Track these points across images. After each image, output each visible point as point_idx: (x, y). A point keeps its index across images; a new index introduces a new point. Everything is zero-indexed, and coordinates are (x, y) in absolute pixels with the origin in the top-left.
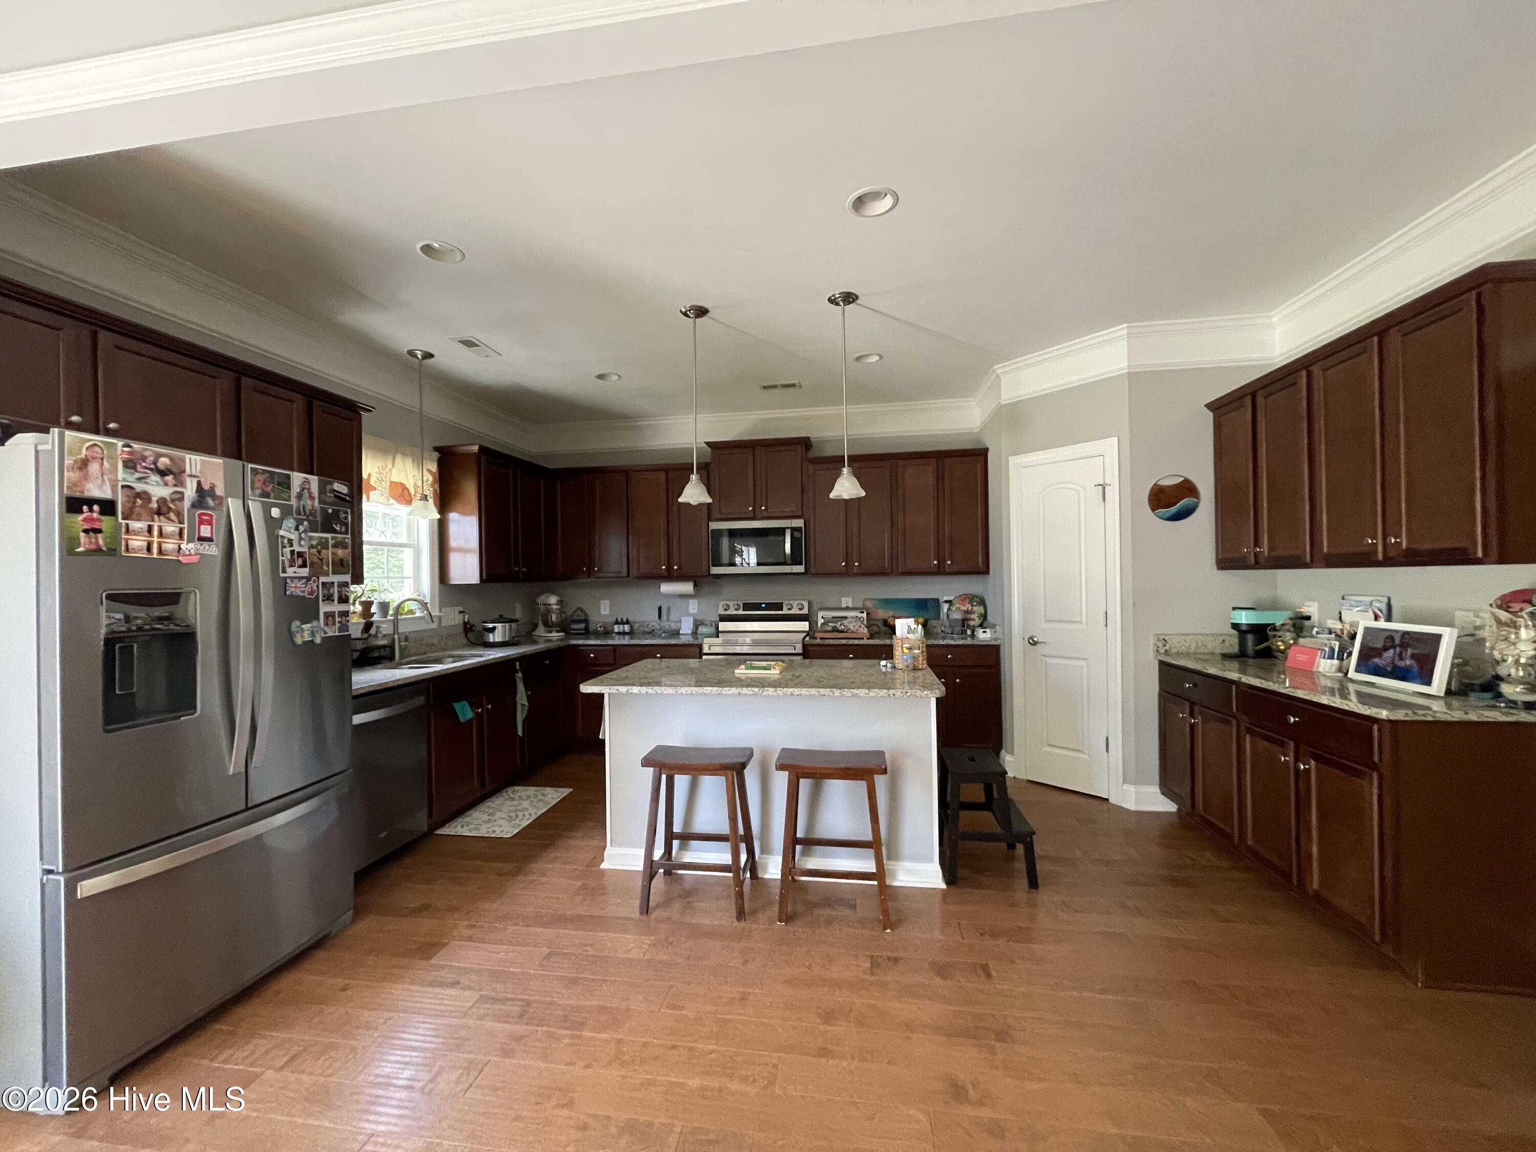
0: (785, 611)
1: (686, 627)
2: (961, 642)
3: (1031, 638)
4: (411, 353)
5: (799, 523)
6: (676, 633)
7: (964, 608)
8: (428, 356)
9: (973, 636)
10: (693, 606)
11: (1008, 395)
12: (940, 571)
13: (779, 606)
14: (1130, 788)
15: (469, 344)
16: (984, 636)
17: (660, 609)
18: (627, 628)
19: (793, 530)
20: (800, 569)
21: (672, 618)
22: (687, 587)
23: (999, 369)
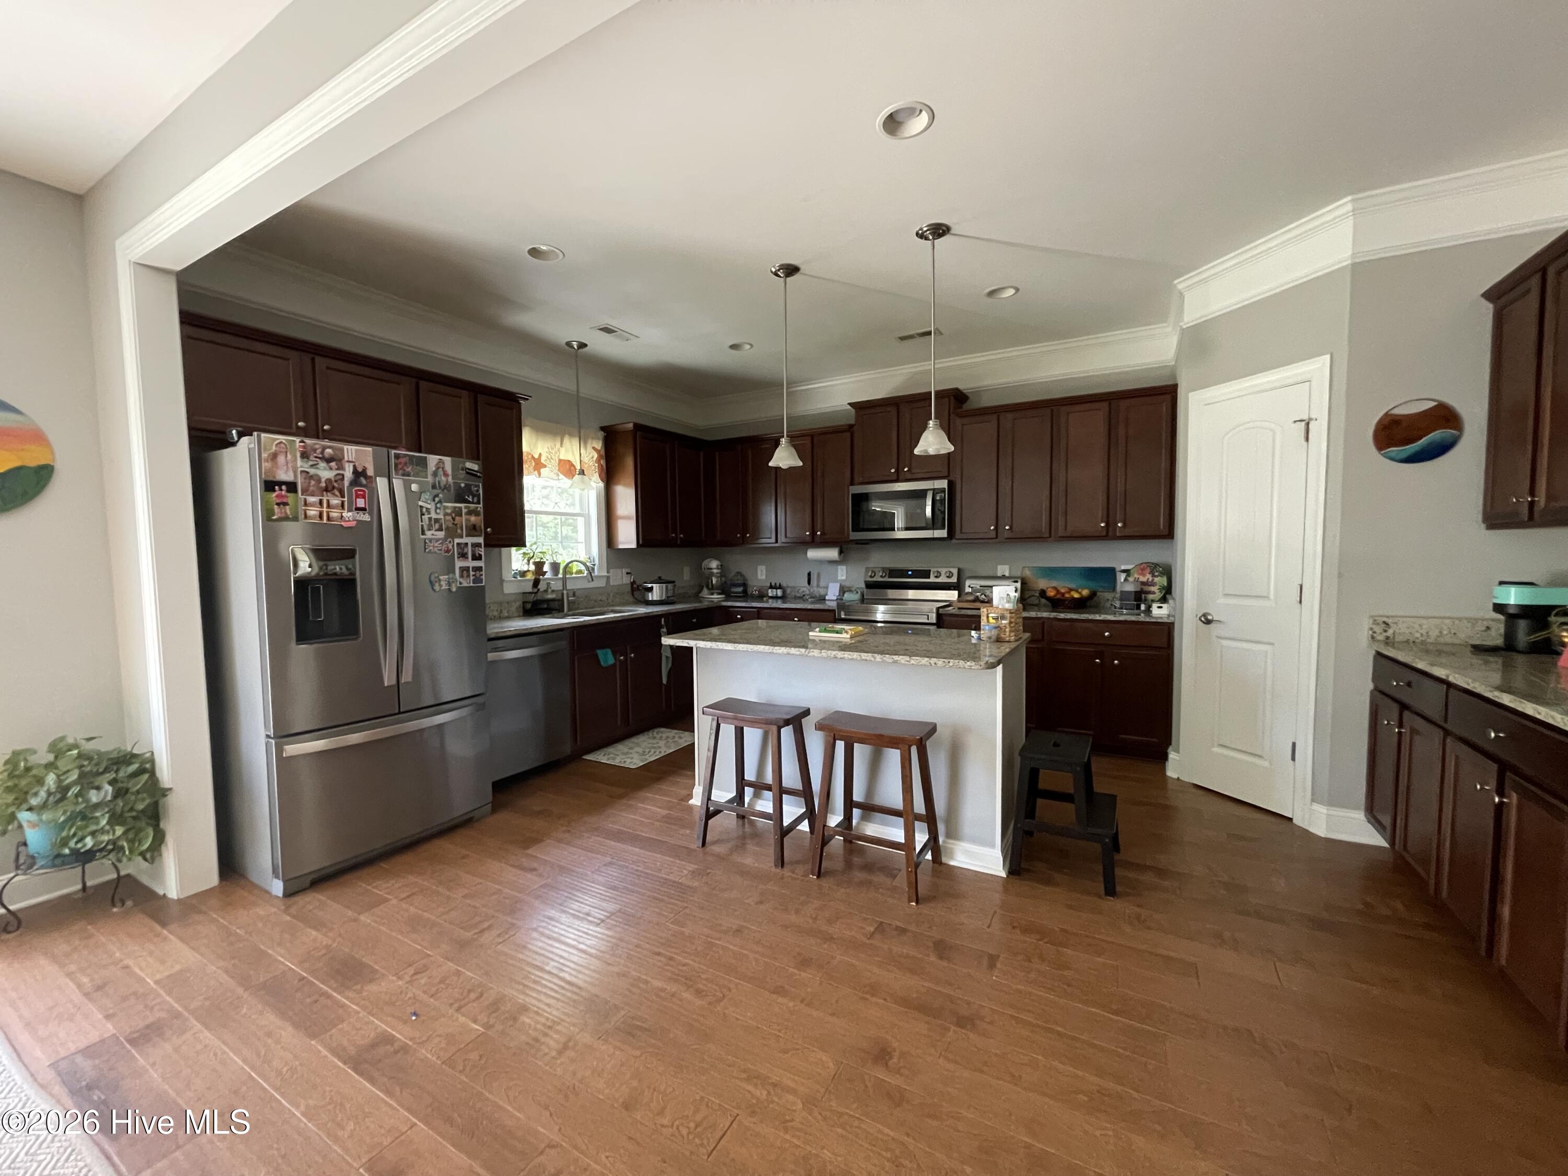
0: (932, 579)
1: (832, 594)
2: (1133, 618)
3: (1204, 615)
4: (569, 344)
5: (943, 484)
6: (822, 599)
7: (1143, 579)
8: (582, 345)
9: (1148, 610)
10: (842, 573)
11: (1192, 314)
12: (1108, 535)
13: (926, 574)
14: (1321, 810)
15: (607, 330)
16: (1160, 612)
17: (809, 574)
18: (779, 593)
19: (935, 491)
20: (943, 533)
21: (822, 584)
22: (832, 553)
23: (1181, 284)
